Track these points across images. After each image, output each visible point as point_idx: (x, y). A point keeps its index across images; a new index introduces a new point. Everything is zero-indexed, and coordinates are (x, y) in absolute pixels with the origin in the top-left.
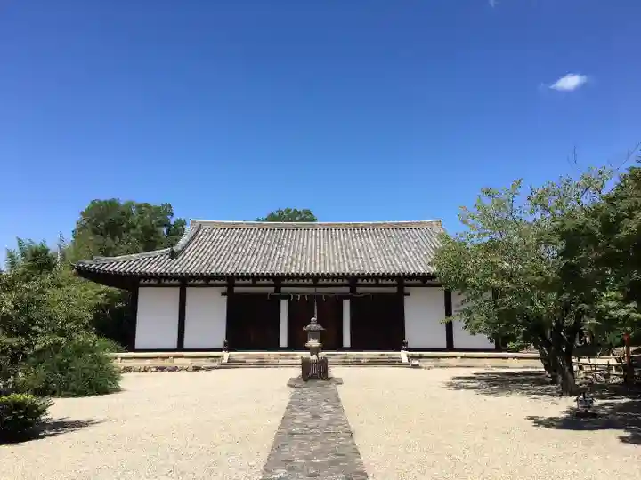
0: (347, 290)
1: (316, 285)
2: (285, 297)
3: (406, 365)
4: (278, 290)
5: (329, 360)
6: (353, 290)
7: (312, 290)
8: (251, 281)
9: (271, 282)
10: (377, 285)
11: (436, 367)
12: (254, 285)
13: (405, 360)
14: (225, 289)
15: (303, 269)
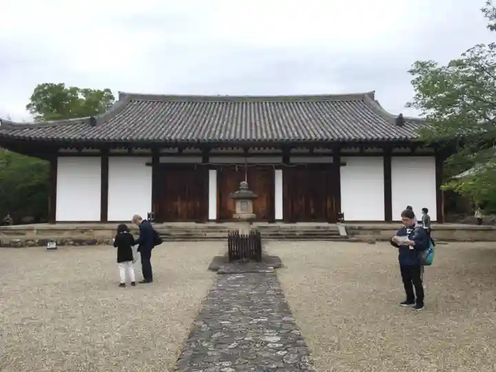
0: (279, 160)
1: (246, 155)
2: (213, 167)
3: (345, 239)
4: (206, 159)
5: (262, 233)
6: (286, 160)
7: (241, 160)
8: (176, 150)
9: (198, 150)
10: (312, 154)
11: (377, 240)
12: (180, 154)
13: (343, 233)
14: (150, 160)
15: (233, 135)
